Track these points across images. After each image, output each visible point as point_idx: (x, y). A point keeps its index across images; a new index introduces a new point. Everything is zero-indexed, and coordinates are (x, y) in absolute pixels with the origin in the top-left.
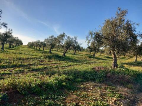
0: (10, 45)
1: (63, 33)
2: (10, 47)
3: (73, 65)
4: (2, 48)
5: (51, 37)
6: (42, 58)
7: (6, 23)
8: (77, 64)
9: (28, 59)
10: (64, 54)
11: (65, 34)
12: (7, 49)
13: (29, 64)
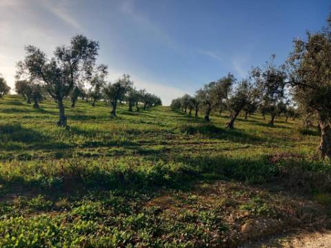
0: (131, 106)
1: (229, 75)
2: (130, 110)
3: (234, 149)
4: (113, 112)
5: (210, 86)
6: (177, 131)
7: (105, 65)
8: (247, 147)
9: (147, 132)
10: (231, 125)
11: (232, 76)
12: (124, 113)
13: (141, 142)
